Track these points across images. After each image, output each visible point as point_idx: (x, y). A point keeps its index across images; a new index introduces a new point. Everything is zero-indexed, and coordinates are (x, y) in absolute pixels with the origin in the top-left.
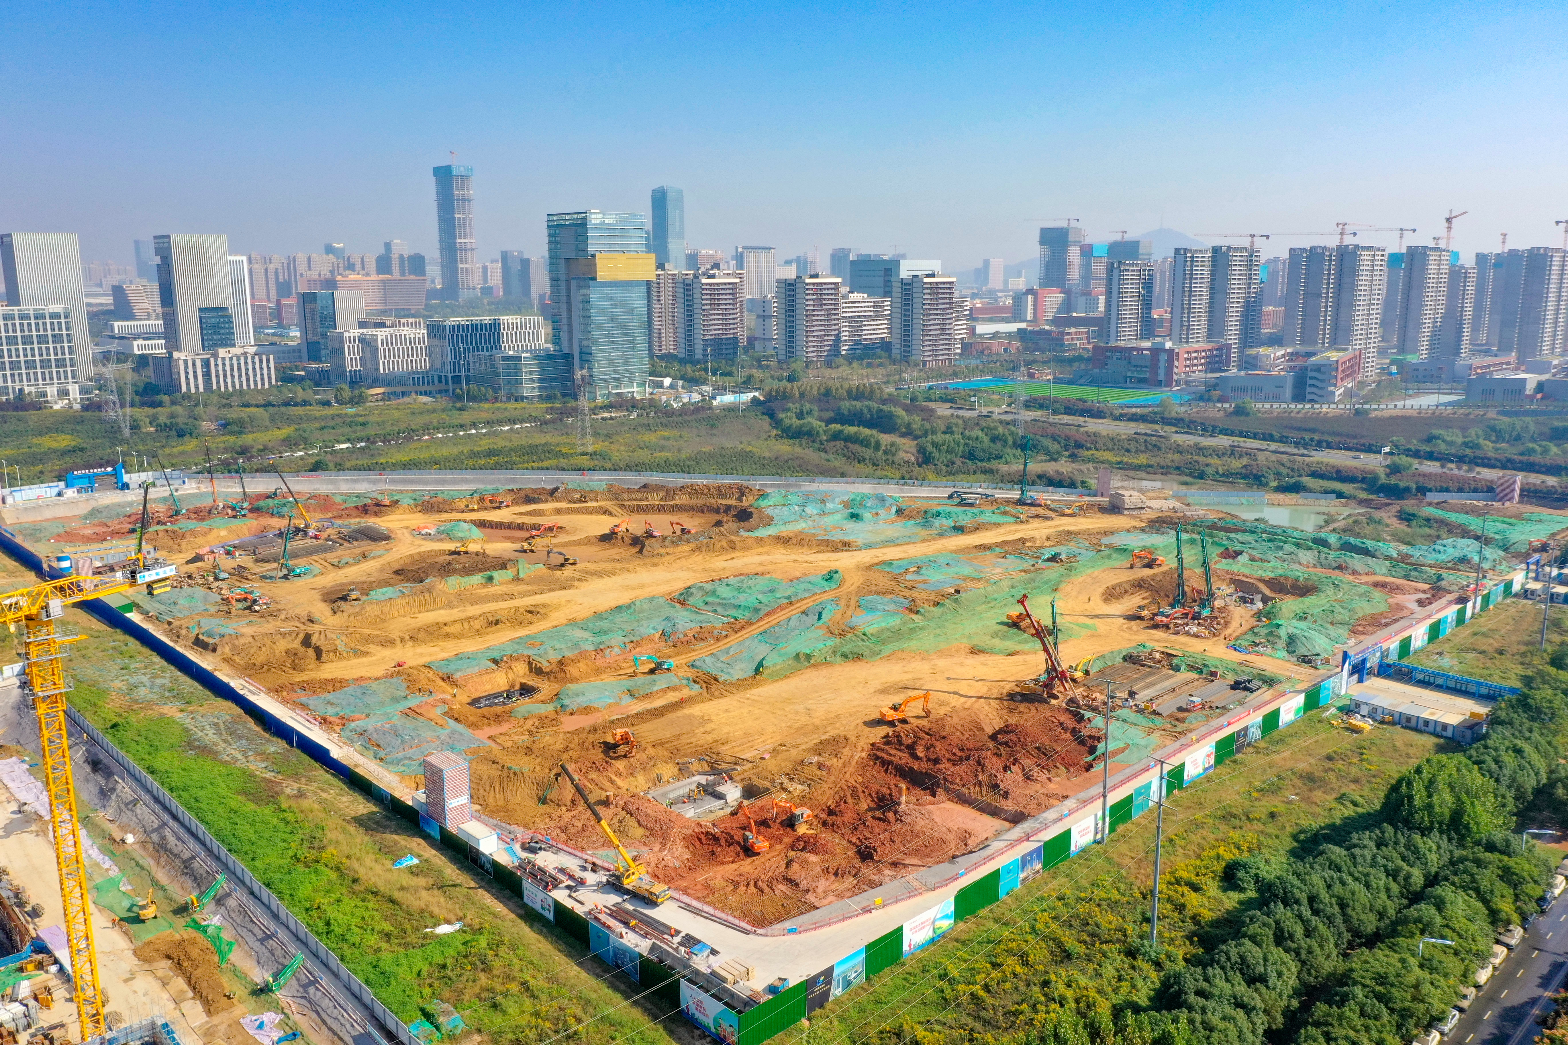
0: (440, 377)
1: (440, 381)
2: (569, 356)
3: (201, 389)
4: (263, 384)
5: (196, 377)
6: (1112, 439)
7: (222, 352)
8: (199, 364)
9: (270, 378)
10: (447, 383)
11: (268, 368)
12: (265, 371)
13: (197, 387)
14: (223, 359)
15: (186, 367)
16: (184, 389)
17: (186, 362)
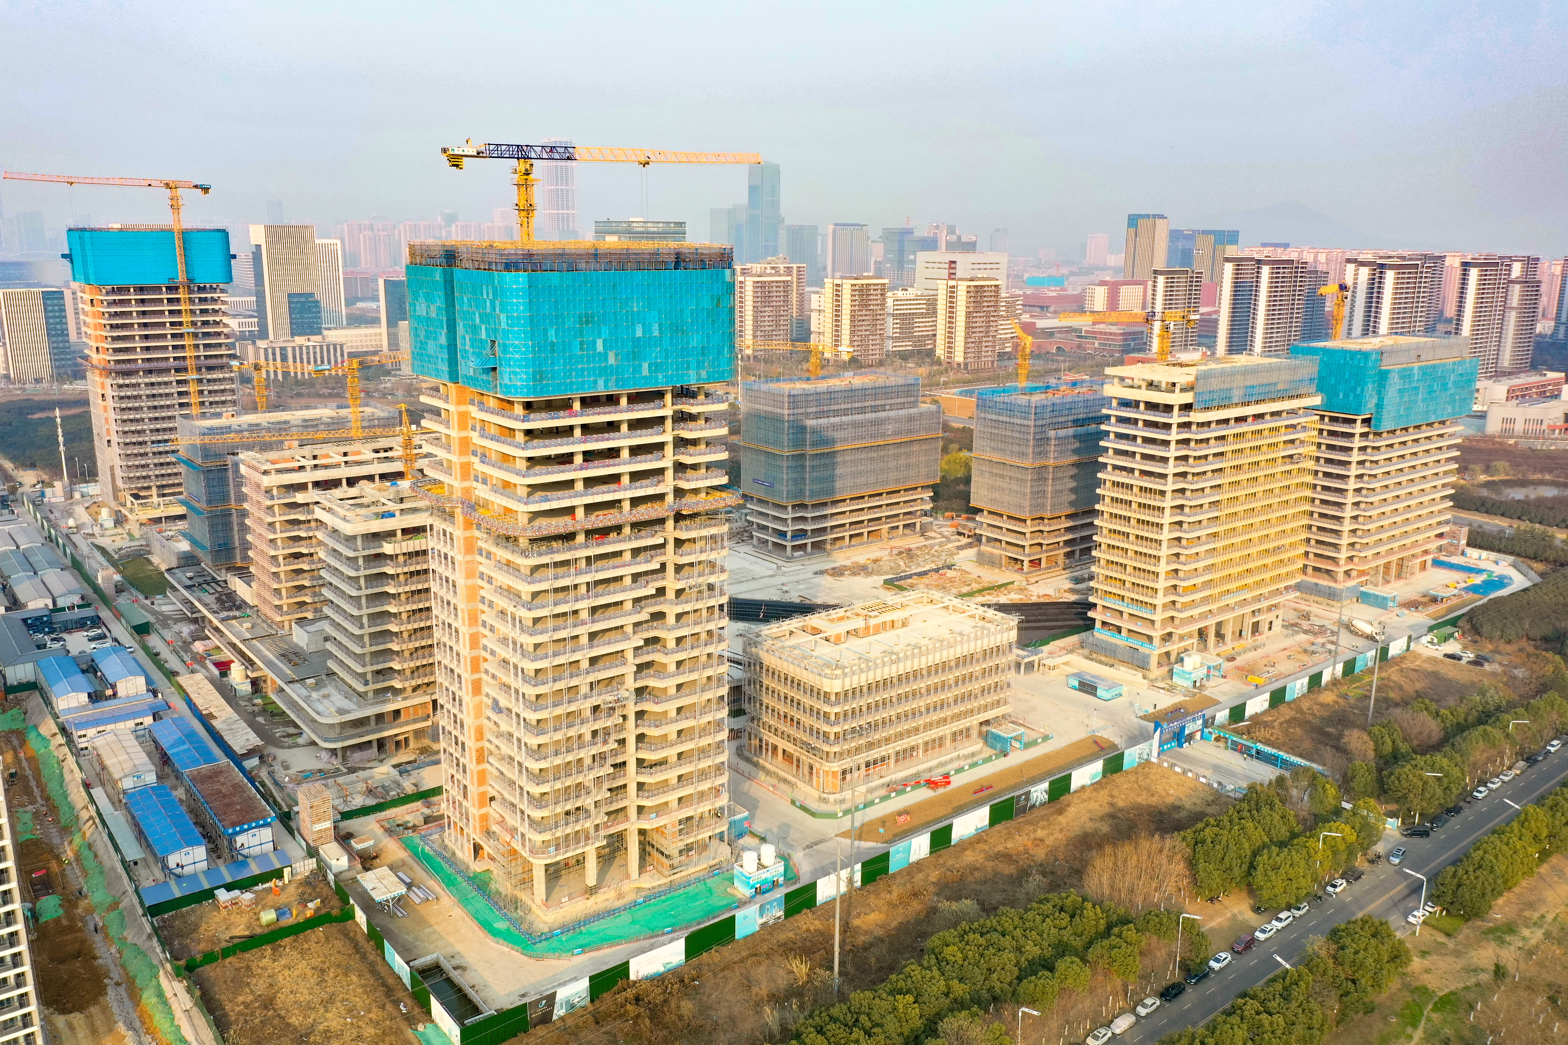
5: (274, 364)
14: (302, 349)
15: (267, 355)
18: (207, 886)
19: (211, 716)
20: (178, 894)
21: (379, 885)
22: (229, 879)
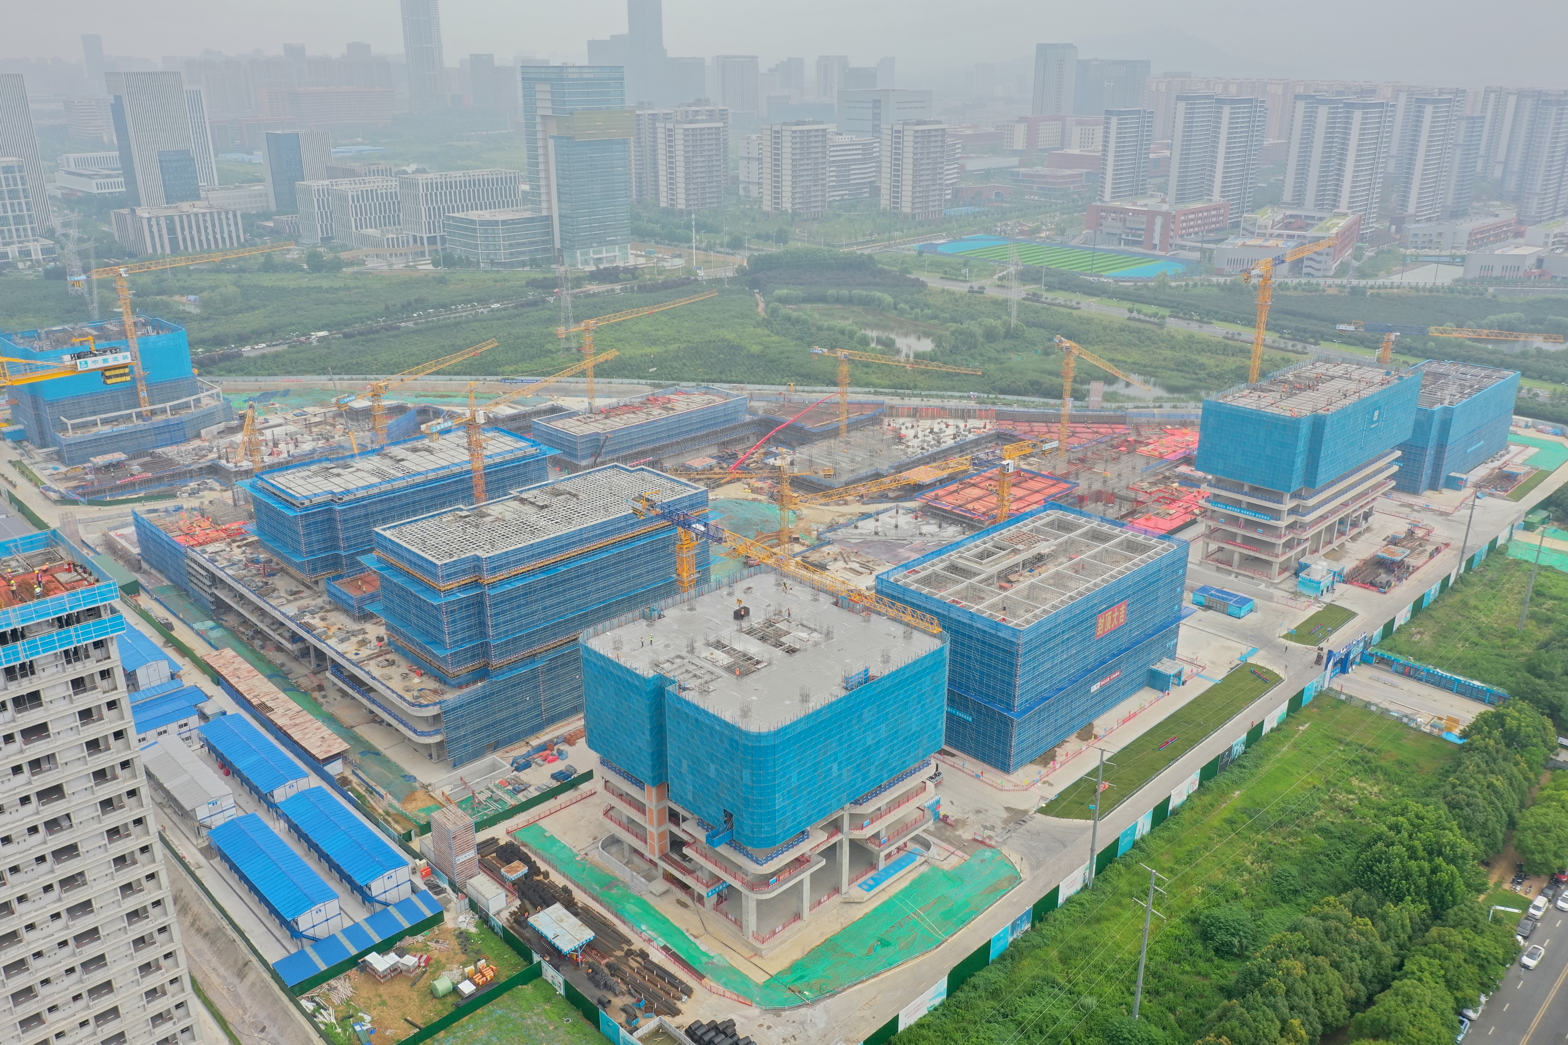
0: (415, 237)
1: (415, 241)
2: (549, 218)
3: (168, 251)
4: (232, 243)
5: (161, 236)
6: (1105, 328)
7: (185, 206)
8: (163, 222)
9: (238, 237)
10: (422, 244)
11: (236, 224)
12: (233, 228)
13: (162, 247)
14: (188, 216)
15: (150, 226)
16: (150, 251)
17: (149, 219)
18: (354, 952)
19: (263, 705)
20: (323, 967)
21: (558, 931)
22: (377, 940)
